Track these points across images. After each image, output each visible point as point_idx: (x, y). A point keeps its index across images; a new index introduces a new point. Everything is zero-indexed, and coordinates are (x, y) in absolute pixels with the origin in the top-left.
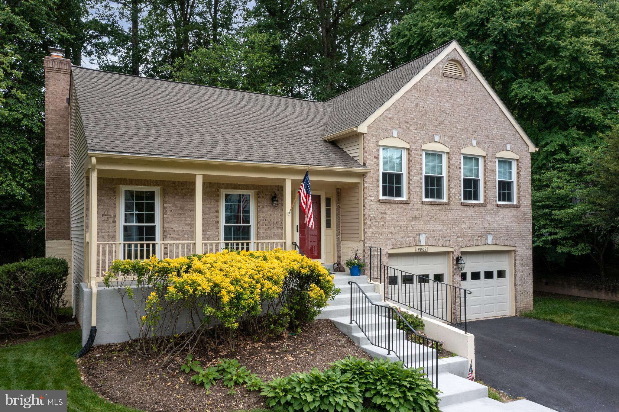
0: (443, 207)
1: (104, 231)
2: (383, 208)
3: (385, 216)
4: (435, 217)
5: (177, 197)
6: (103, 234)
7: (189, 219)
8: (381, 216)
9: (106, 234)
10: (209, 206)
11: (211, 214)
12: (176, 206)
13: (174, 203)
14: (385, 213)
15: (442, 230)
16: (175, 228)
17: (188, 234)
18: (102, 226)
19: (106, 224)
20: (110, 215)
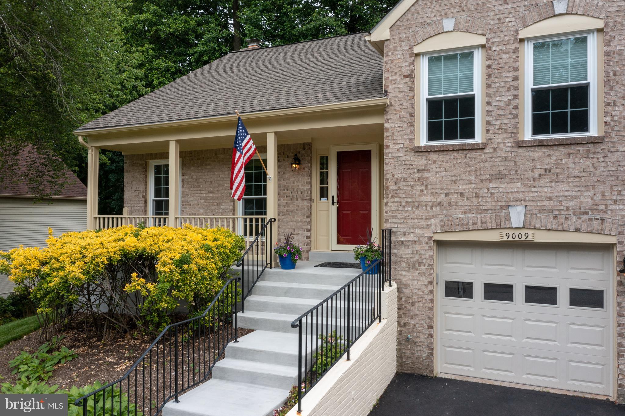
0: (581, 149)
1: (136, 205)
2: (422, 161)
3: (426, 174)
4: (555, 171)
5: (193, 168)
6: (136, 208)
7: (203, 192)
8: (417, 175)
9: (138, 208)
10: (223, 176)
11: (225, 185)
12: (192, 178)
13: (190, 175)
14: (426, 170)
15: (575, 198)
16: (191, 202)
17: (202, 208)
18: (135, 201)
19: (137, 199)
20: (140, 190)
